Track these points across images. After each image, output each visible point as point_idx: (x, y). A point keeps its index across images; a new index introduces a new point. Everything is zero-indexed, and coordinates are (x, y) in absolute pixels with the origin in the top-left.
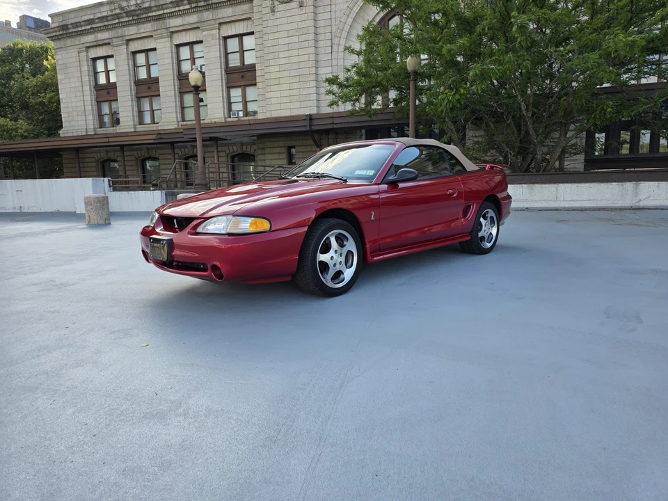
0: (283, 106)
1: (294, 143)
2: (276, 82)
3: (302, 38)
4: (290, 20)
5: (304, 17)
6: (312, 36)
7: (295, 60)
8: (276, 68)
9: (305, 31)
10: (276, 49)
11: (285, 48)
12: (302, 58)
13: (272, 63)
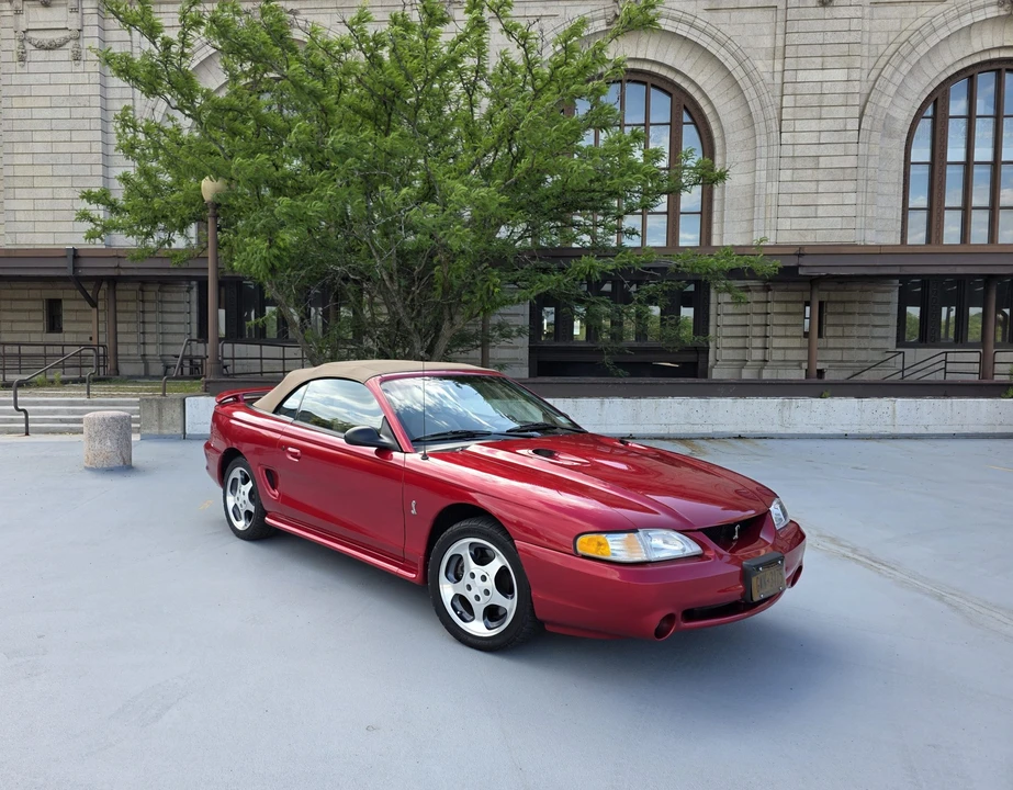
0: (40, 227)
1: (58, 294)
2: (28, 183)
3: (78, 113)
4: (54, 78)
5: (83, 78)
6: (97, 113)
7: (62, 148)
8: (28, 159)
9: (83, 101)
10: (26, 125)
11: (46, 125)
12: (75, 147)
13: (20, 148)
